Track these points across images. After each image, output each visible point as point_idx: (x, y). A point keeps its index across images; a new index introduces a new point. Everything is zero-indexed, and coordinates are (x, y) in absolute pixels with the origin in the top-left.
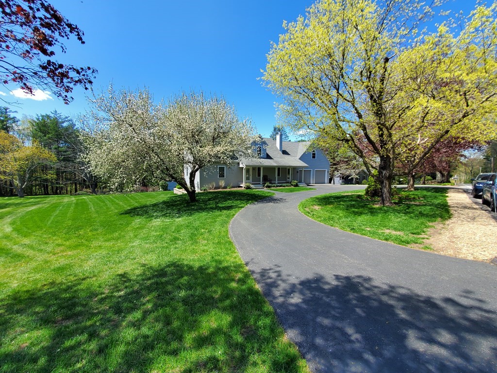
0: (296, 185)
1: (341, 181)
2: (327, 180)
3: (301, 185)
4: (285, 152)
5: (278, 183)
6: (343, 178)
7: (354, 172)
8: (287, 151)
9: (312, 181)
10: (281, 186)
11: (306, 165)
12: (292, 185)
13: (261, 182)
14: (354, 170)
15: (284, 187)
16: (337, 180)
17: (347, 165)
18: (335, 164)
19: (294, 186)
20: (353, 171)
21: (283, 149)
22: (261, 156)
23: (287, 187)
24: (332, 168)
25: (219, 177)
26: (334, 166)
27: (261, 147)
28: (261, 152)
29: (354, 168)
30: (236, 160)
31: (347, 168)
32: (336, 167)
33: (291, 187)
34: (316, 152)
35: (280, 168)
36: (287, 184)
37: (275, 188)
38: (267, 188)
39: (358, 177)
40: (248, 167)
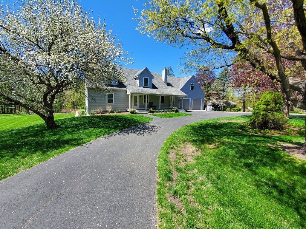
0: (177, 111)
1: (211, 108)
2: (202, 107)
3: (180, 111)
4: (169, 84)
5: (161, 109)
6: (213, 106)
7: (223, 101)
8: (171, 83)
9: (190, 108)
10: (163, 112)
11: (186, 95)
12: (173, 111)
13: (146, 108)
15: (166, 112)
16: (209, 108)
17: (217, 97)
19: (175, 112)
21: (167, 82)
22: (147, 86)
23: (169, 113)
24: (206, 98)
25: (107, 103)
26: (208, 97)
27: (147, 79)
28: (147, 83)
29: (223, 99)
30: (124, 89)
31: (217, 99)
32: (209, 97)
33: (172, 113)
34: (194, 85)
35: (164, 96)
36: (169, 110)
37: (158, 113)
38: (150, 113)
39: (225, 105)
40: (135, 95)
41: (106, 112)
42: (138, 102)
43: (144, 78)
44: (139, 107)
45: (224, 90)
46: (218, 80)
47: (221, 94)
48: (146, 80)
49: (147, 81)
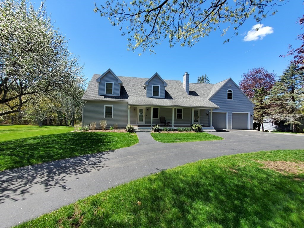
0: (199, 130)
1: (274, 126)
3: (206, 130)
4: (192, 93)
5: (175, 126)
6: (276, 123)
7: (293, 116)
8: (196, 92)
9: (228, 125)
10: (176, 130)
11: (217, 106)
12: (193, 130)
13: (152, 125)
14: (293, 114)
15: (181, 131)
16: (268, 126)
17: (280, 109)
18: (262, 108)
19: (195, 131)
20: (290, 115)
21: (190, 90)
22: (158, 96)
23: (185, 132)
24: (260, 111)
25: (104, 117)
26: (262, 110)
27: (158, 87)
28: (158, 92)
29: (292, 112)
30: (126, 100)
31: (280, 112)
32: (264, 110)
33: (190, 132)
34: (233, 93)
35: (182, 109)
36: (186, 128)
37: (167, 132)
38: (155, 131)
39: (298, 123)
40: (141, 108)
41: (101, 128)
42: (145, 116)
43: (154, 86)
44: (146, 123)
45: (293, 99)
46: (280, 83)
47: (287, 104)
48: (156, 89)
49: (158, 90)
